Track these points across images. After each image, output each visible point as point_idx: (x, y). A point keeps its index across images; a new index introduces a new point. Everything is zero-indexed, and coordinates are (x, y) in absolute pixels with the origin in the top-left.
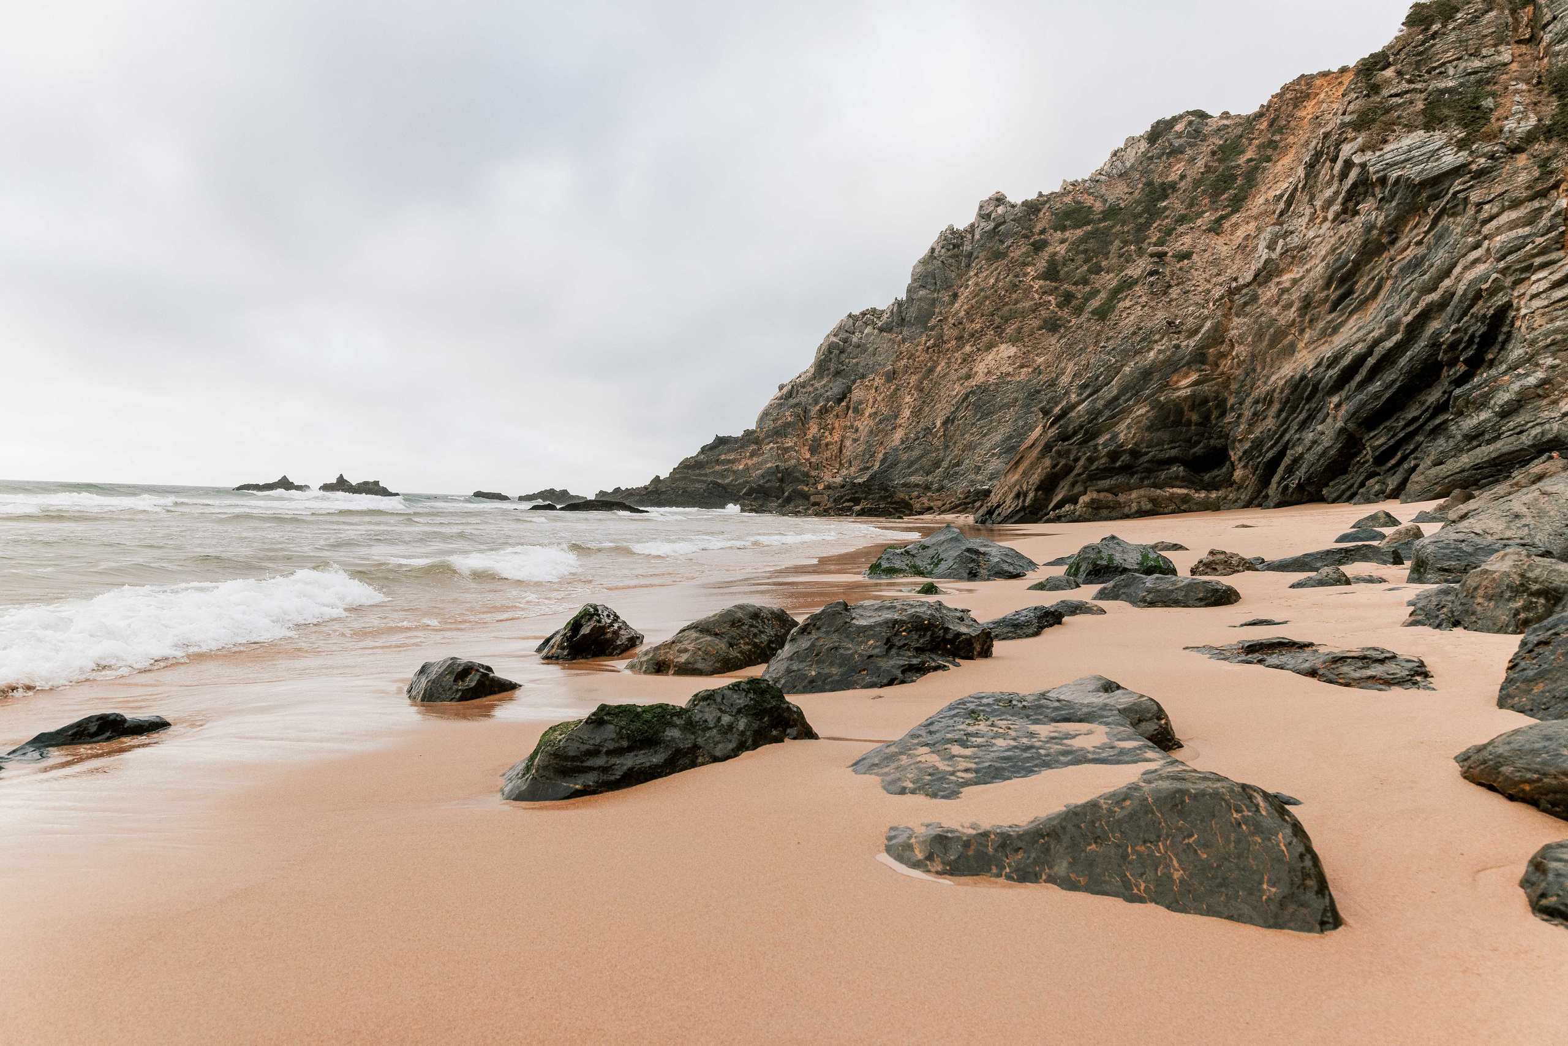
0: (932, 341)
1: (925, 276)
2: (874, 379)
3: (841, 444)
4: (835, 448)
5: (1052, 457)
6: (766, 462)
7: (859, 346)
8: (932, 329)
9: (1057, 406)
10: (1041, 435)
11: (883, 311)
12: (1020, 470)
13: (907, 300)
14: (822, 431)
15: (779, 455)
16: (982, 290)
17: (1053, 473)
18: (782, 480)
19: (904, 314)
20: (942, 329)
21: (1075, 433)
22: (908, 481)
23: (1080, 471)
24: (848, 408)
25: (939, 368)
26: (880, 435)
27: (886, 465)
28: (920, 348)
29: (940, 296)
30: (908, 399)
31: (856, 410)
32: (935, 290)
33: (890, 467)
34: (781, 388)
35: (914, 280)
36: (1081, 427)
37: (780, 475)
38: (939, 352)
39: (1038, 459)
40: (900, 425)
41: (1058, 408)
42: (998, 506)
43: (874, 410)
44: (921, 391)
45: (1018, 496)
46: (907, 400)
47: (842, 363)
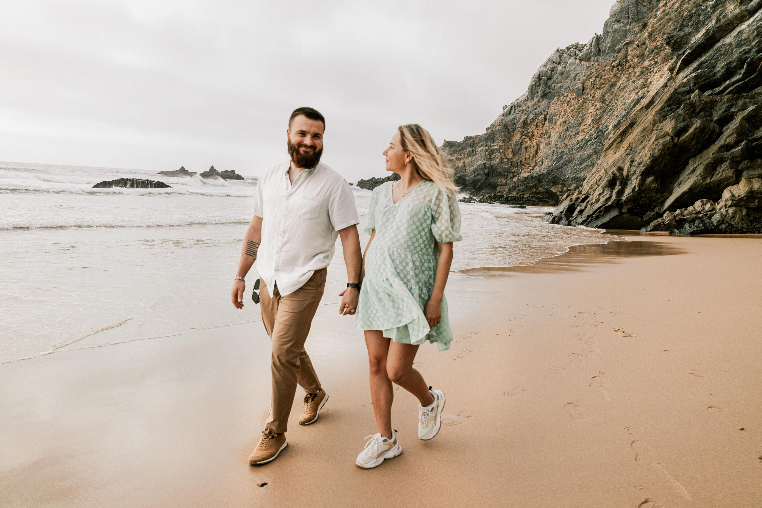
0: (617, 61)
1: (620, 12)
2: (567, 96)
3: (537, 147)
4: (532, 151)
5: (677, 117)
6: (477, 160)
7: (563, 73)
8: (619, 51)
9: (697, 31)
10: (665, 85)
11: (585, 45)
12: (625, 144)
13: (603, 34)
14: (524, 137)
15: (486, 155)
16: (668, 14)
17: (675, 145)
18: (488, 175)
19: (600, 46)
20: (627, 51)
21: (729, 73)
22: (579, 176)
23: (731, 140)
24: (545, 119)
25: (620, 82)
26: (567, 140)
27: (562, 162)
28: (607, 68)
29: (632, 27)
30: (591, 109)
31: (551, 121)
32: (628, 23)
33: (565, 164)
34: (505, 107)
35: (611, 16)
36: (741, 62)
37: (486, 171)
38: (622, 71)
39: (655, 123)
40: (582, 131)
41: (699, 35)
42: (583, 201)
43: (564, 119)
44: (603, 102)
45: (611, 184)
46: (590, 111)
47: (549, 87)
